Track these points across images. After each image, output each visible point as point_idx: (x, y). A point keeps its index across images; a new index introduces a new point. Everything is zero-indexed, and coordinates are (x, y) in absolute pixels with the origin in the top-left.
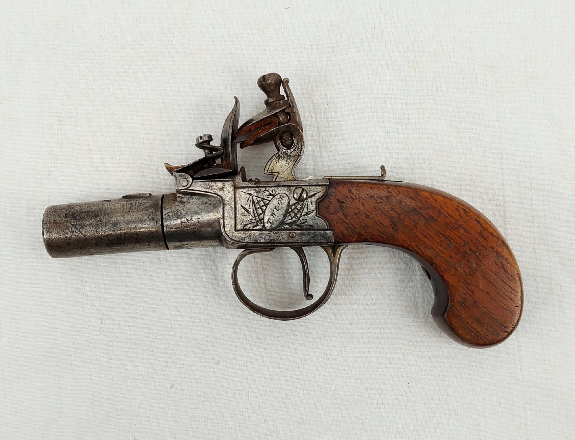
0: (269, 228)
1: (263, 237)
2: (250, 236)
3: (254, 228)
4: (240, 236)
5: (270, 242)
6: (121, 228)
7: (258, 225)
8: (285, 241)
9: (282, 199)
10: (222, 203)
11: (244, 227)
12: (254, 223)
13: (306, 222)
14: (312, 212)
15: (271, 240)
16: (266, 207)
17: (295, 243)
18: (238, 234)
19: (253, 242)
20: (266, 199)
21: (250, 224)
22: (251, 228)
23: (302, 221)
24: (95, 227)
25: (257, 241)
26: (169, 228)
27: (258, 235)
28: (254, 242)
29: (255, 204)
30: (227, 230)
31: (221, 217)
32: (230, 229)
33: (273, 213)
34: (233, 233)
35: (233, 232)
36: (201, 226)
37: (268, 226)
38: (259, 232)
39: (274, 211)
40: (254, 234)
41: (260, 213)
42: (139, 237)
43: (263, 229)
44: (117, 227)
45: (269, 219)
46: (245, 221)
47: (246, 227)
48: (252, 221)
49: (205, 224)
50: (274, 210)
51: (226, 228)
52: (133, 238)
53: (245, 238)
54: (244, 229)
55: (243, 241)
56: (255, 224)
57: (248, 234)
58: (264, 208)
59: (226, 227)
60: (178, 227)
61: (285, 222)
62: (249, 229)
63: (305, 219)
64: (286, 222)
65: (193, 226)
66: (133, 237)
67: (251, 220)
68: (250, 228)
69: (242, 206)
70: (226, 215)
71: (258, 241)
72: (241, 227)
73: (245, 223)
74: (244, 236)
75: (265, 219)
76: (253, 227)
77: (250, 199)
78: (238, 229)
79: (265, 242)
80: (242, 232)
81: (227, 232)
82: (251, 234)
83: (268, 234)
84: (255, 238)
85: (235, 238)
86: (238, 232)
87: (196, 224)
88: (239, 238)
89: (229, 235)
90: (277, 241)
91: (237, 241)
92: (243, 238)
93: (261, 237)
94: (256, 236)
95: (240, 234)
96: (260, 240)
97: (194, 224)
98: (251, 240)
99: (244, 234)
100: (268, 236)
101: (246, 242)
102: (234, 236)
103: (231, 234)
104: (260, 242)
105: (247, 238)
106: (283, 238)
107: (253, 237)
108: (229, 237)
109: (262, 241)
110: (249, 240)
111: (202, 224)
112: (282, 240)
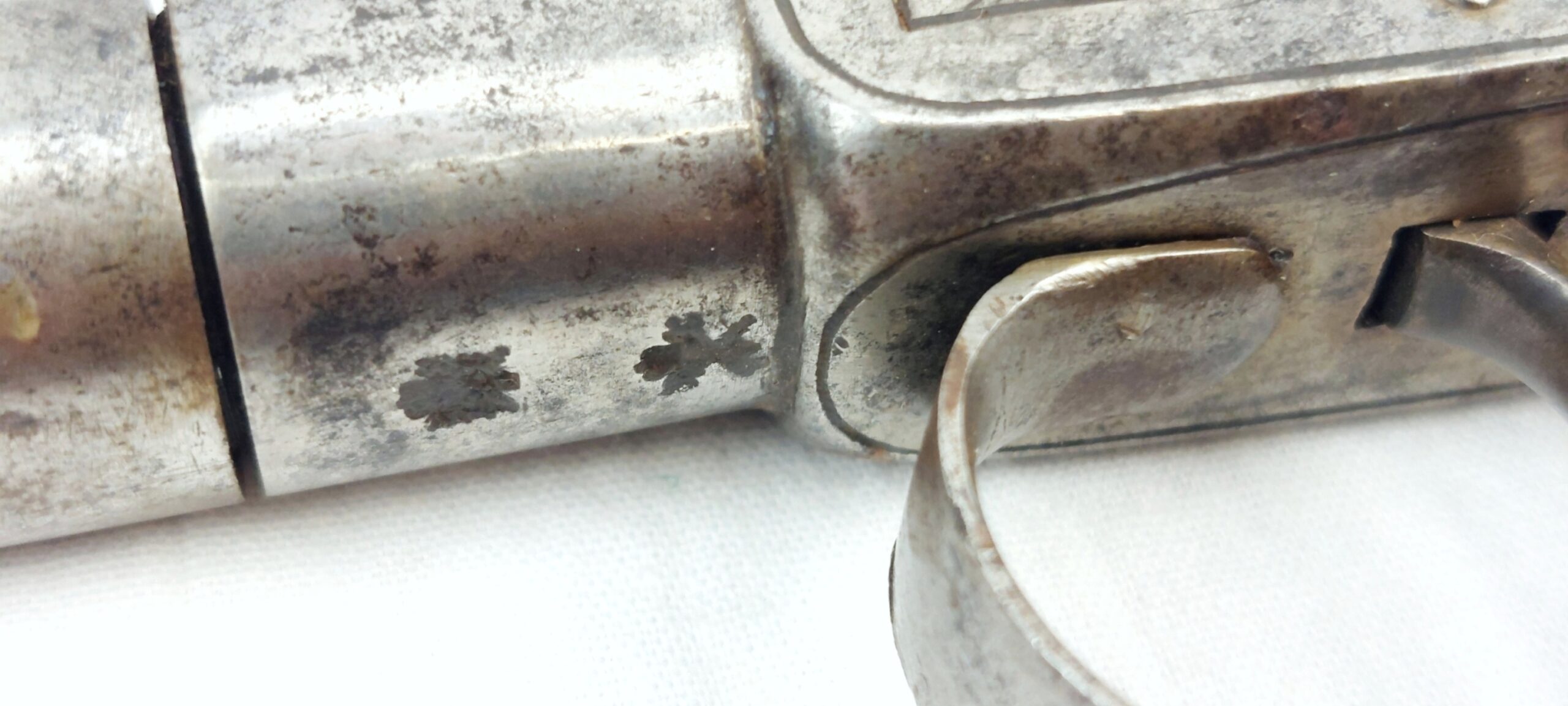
1: (1195, 39)
2: (1061, 44)
4: (958, 59)
5: (1279, 65)
8: (1417, 44)
15: (1279, 50)
17: (1521, 44)
18: (936, 49)
19: (1103, 88)
25: (1143, 75)
26: (239, 75)
27: (1133, 27)
28: (1112, 85)
30: (815, 29)
32: (850, 21)
34: (891, 43)
35: (887, 37)
36: (558, 29)
40: (1097, 29)
51: (801, 15)
53: (1020, 64)
54: (987, 3)
55: (1009, 95)
57: (1033, 34)
60: (330, 59)
65: (485, 35)
71: (1158, 79)
74: (1002, 53)
78: (924, 10)
79: (1224, 74)
80: (974, 28)
81: (823, 49)
82: (1060, 28)
83: (1238, 13)
84: (1116, 57)
85: (917, 76)
86: (932, 31)
87: (511, 20)
88: (953, 78)
89: (845, 64)
90: (1342, 48)
91: (938, 105)
92: (992, 67)
93: (1169, 43)
94: (1120, 42)
95: (954, 47)
96: (1172, 66)
97: (486, 20)
98: (1078, 77)
99: (994, 37)
100: (1239, 29)
101: (1030, 96)
102: (900, 63)
103: (870, 55)
104: (1180, 79)
105: (1034, 66)
106: (1390, 24)
107: (1095, 48)
108: (856, 83)
109: (1191, 69)
110: (1060, 79)
111: (565, 15)
112: (1389, 39)
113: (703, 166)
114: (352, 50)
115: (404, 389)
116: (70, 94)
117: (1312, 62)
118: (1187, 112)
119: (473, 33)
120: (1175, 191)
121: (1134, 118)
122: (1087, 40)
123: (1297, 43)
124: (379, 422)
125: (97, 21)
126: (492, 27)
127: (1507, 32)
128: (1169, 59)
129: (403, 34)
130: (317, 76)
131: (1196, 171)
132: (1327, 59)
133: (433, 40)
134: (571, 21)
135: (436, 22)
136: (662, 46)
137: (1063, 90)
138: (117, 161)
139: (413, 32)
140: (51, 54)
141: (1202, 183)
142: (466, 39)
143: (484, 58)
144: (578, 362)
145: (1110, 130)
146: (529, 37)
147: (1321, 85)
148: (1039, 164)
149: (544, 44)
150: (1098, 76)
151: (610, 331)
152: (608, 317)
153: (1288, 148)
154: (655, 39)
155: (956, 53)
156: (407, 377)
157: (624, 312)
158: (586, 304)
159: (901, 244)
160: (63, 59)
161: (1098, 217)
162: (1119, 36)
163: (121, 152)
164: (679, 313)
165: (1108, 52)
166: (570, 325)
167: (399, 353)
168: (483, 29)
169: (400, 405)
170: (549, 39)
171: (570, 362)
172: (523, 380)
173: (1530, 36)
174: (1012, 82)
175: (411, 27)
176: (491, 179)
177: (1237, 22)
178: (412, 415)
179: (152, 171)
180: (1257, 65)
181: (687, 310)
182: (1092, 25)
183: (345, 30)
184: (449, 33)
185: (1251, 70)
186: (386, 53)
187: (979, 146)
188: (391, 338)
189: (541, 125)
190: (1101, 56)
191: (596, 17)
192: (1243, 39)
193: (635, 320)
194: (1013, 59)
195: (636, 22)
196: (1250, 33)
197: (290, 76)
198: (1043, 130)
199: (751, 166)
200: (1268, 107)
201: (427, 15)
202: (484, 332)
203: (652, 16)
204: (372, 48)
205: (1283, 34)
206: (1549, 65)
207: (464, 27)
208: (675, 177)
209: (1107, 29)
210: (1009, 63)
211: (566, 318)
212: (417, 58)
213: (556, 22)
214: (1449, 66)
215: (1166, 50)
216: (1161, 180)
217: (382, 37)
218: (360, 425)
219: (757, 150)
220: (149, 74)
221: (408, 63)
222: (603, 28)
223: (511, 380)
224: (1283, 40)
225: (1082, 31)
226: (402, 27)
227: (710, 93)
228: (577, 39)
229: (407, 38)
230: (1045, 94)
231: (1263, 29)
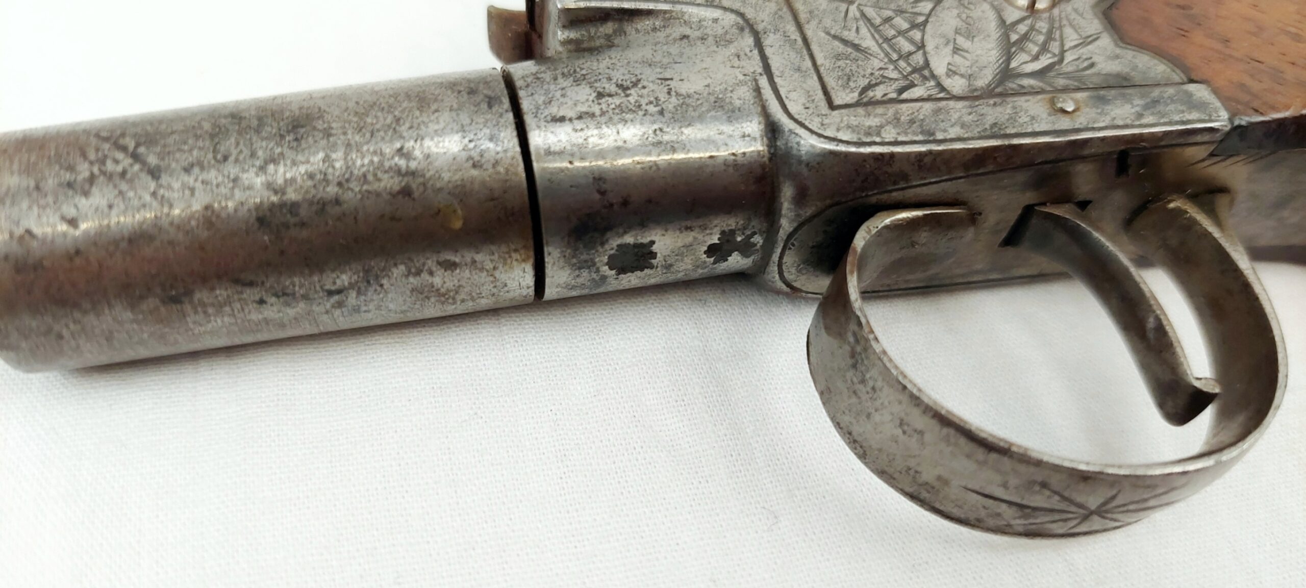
0: (963, 90)
1: (953, 120)
2: (898, 120)
3: (905, 96)
4: (855, 123)
5: (988, 133)
6: (332, 128)
7: (912, 85)
8: (1044, 127)
9: (969, 9)
10: (747, 30)
11: (861, 94)
12: (896, 79)
13: (1092, 65)
14: (1095, 36)
15: (987, 126)
16: (923, 32)
17: (1087, 129)
18: (845, 119)
19: (916, 139)
20: (910, 10)
21: (881, 83)
22: (894, 95)
23: (1076, 63)
24: (207, 137)
25: (933, 134)
26: (549, 118)
27: (927, 114)
28: (920, 138)
29: (876, 28)
30: (793, 108)
31: (760, 70)
32: (807, 105)
33: (954, 48)
34: (826, 115)
35: (824, 113)
36: (682, 104)
37: (957, 85)
38: (928, 106)
39: (957, 42)
40: (912, 114)
41: (907, 50)
42: (413, 165)
43: (941, 95)
44: (308, 128)
45: (949, 64)
46: (856, 74)
47: (870, 94)
48: (885, 74)
49: (697, 96)
50: (955, 40)
51: (787, 102)
52: (386, 172)
53: (882, 127)
54: (865, 100)
55: (878, 140)
56: (900, 82)
57: (886, 115)
58: (917, 35)
59: (787, 97)
60: (587, 113)
61: (1014, 69)
62: (884, 98)
63: (1085, 57)
64: (1020, 70)
65: (652, 106)
66: (387, 164)
67: (881, 72)
68: (885, 95)
69: (828, 33)
70: (776, 63)
71: (940, 136)
72: (852, 95)
73: (863, 82)
74: (873, 122)
75: (933, 65)
76: (901, 91)
77: (850, 15)
78: (837, 101)
79: (966, 136)
80: (861, 111)
81: (796, 116)
82: (897, 112)
83: (970, 110)
84: (921, 126)
85: (838, 130)
86: (843, 111)
87: (663, 99)
88: (853, 131)
89: (807, 123)
90: (1014, 127)
91: (848, 143)
92: (870, 127)
93: (943, 121)
94: (922, 120)
95: (852, 118)
96: (945, 131)
97: (652, 99)
98: (906, 134)
99: (869, 115)
100: (970, 117)
101: (887, 140)
102: (830, 124)
103: (817, 120)
104: (949, 137)
105: (887, 128)
106: (1033, 118)
107: (912, 122)
108: (812, 132)
109: (953, 132)
110: (898, 134)
111: (685, 98)
112: (1032, 124)
113: (743, 165)
114: (596, 109)
115: (610, 257)
116: (477, 123)
117: (1002, 132)
118: (952, 150)
119: (647, 104)
120: (943, 184)
121: (930, 152)
122: (908, 118)
123: (995, 124)
124: (598, 271)
125: (485, 92)
126: (655, 102)
127: (1081, 124)
128: (943, 128)
129: (618, 103)
130: (582, 121)
131: (953, 176)
132: (1008, 131)
133: (631, 107)
134: (688, 101)
135: (632, 99)
136: (726, 113)
137: (900, 139)
138: (498, 153)
139: (621, 103)
140: (467, 105)
141: (954, 181)
142: (644, 107)
143: (652, 115)
144: (682, 249)
145: (920, 156)
146: (671, 107)
147: (1006, 142)
148: (890, 170)
149: (677, 110)
150: (915, 134)
151: (697, 236)
152: (697, 230)
153: (991, 168)
154: (724, 109)
155: (854, 121)
156: (612, 252)
157: (704, 228)
158: (689, 223)
159: (828, 202)
160: (472, 108)
161: (910, 194)
162: (921, 117)
163: (499, 149)
164: (726, 229)
165: (918, 123)
166: (681, 232)
167: (611, 242)
168: (651, 103)
169: (607, 264)
170: (679, 108)
171: (679, 248)
172: (659, 255)
173: (1090, 126)
174: (878, 134)
175: (621, 101)
176: (654, 168)
177: (970, 114)
178: (611, 269)
179: (513, 158)
180: (979, 132)
181: (730, 228)
182: (910, 112)
183: (593, 101)
184: (637, 104)
185: (977, 135)
186: (611, 112)
187: (865, 161)
188: (609, 234)
189: (676, 146)
190: (914, 125)
191: (698, 99)
192: (973, 121)
193: (708, 232)
194: (878, 124)
195: (715, 102)
196: (976, 119)
197: (571, 120)
198: (892, 155)
199: (763, 166)
200: (986, 150)
201: (627, 96)
202: (647, 233)
203: (722, 100)
204: (605, 109)
205: (990, 120)
206: (1098, 138)
207: (644, 102)
208: (731, 170)
209: (916, 114)
210: (877, 126)
211: (680, 229)
212: (624, 114)
213: (681, 101)
214: (1058, 137)
215: (942, 124)
216: (938, 179)
217: (608, 105)
218: (590, 272)
219: (766, 159)
220: (510, 116)
221: (619, 116)
222: (702, 104)
223: (653, 255)
224: (989, 123)
225: (906, 115)
226: (617, 101)
227: (747, 133)
228: (691, 109)
229: (619, 106)
230: (892, 140)
231: (980, 118)
